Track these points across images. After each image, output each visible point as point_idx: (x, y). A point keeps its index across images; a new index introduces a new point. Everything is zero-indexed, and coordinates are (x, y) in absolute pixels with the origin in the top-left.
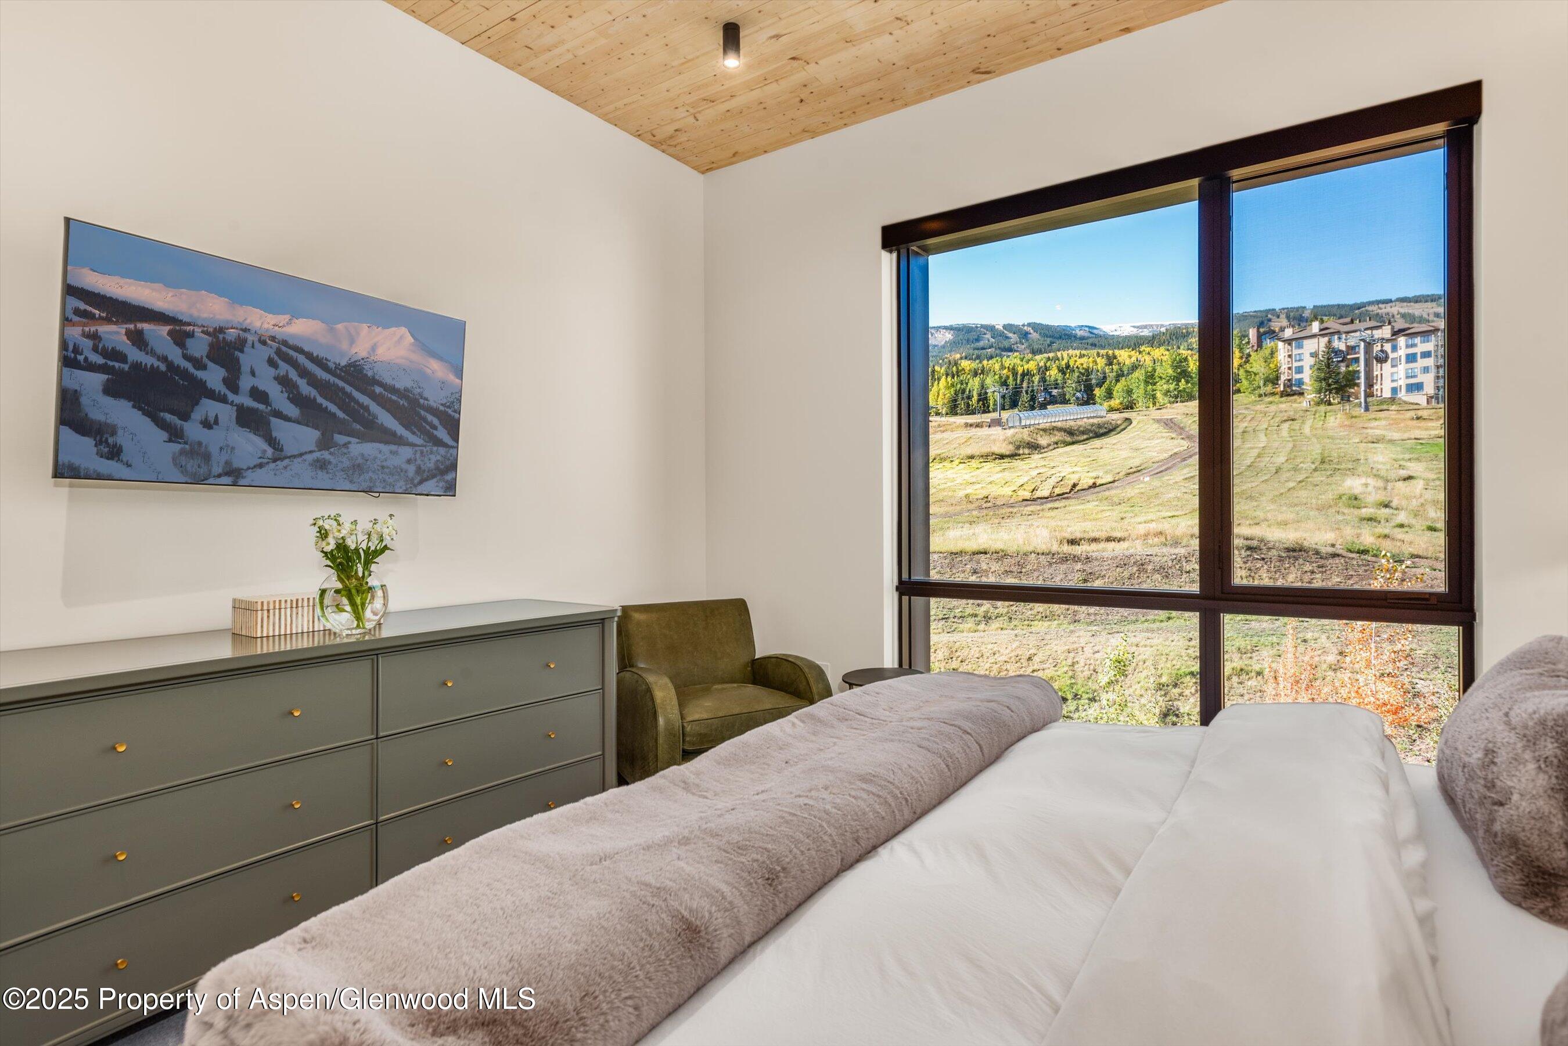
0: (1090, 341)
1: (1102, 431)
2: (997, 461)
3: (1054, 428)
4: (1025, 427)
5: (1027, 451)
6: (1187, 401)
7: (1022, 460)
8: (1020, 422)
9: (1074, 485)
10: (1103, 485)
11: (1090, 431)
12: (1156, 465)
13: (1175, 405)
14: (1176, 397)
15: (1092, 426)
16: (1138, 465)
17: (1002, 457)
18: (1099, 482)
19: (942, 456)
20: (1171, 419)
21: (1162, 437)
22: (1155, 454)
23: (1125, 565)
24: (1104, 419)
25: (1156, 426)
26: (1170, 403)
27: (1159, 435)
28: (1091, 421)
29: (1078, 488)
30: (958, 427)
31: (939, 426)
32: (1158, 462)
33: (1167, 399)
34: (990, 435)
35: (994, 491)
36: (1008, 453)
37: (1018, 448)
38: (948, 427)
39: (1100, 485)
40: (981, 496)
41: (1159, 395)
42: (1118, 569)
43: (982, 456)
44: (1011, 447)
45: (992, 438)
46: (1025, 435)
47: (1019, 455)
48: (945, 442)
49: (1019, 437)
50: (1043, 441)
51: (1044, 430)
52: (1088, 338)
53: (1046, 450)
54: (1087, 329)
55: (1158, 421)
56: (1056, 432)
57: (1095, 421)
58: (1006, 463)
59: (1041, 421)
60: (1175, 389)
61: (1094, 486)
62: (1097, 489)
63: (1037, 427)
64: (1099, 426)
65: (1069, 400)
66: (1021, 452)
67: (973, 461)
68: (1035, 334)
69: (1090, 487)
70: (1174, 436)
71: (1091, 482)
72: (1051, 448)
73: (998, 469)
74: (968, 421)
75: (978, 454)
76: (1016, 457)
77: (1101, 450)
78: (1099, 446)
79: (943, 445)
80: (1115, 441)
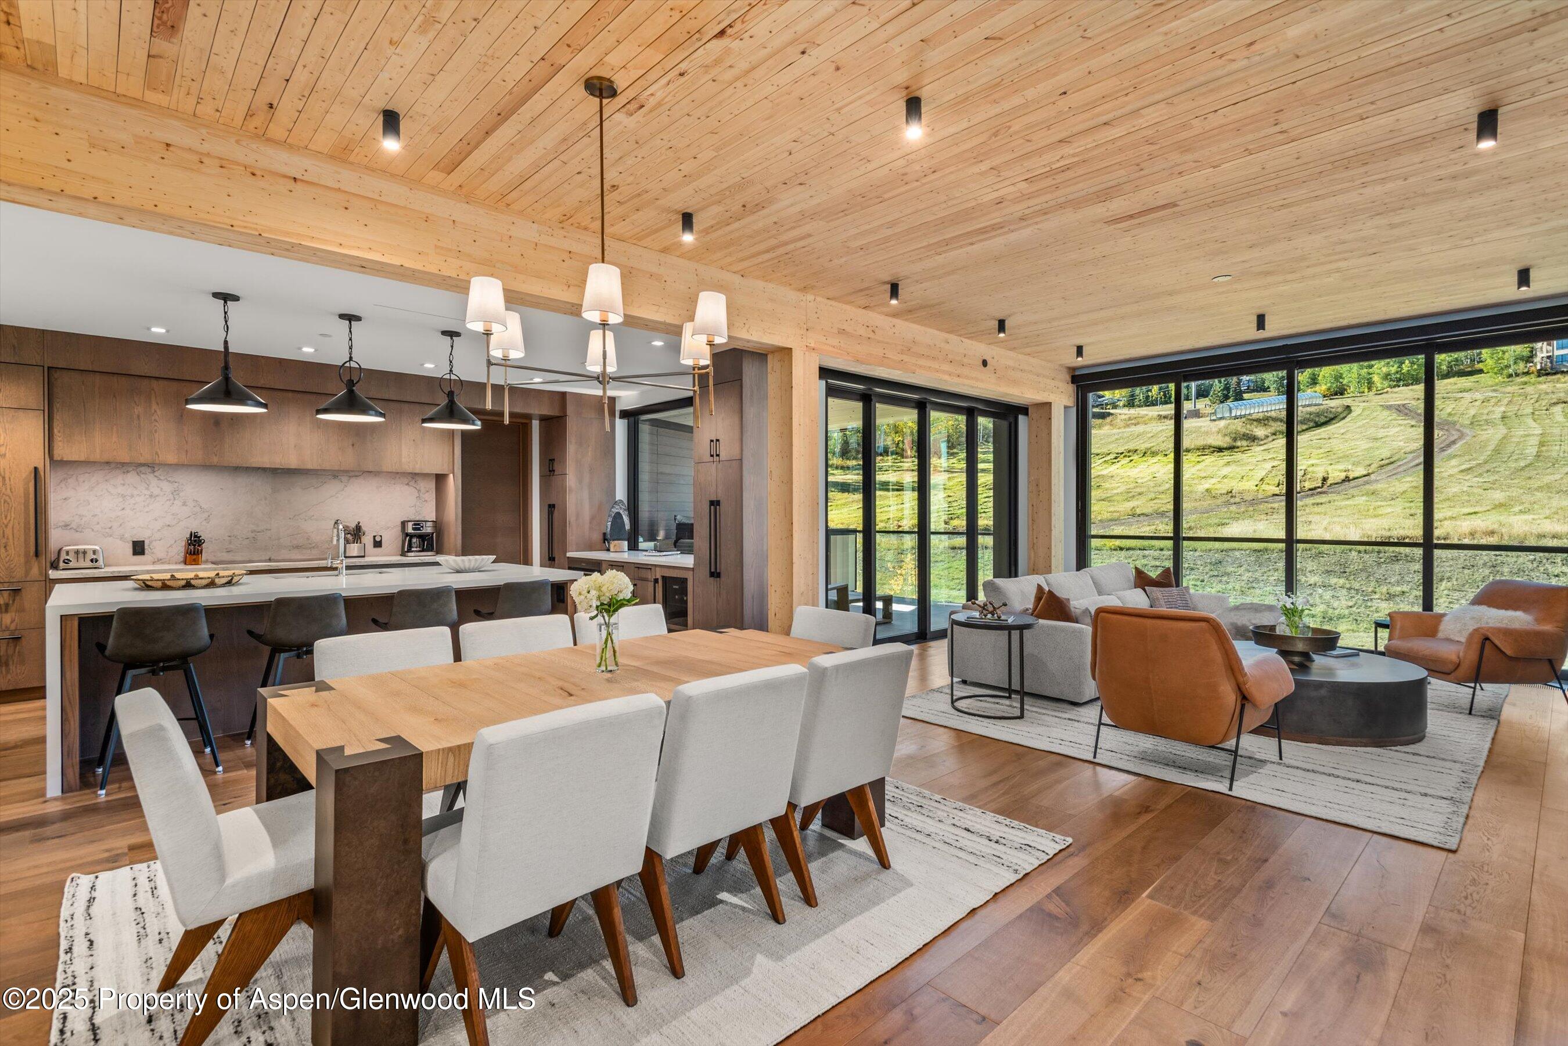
1: (1323, 419)
2: (1215, 453)
3: (1267, 419)
4: (1236, 418)
5: (1244, 443)
6: (1412, 384)
7: (1243, 452)
8: (1231, 413)
9: (1325, 479)
10: (1357, 478)
11: (1309, 420)
12: (1410, 456)
13: (1396, 389)
14: (1399, 380)
15: (1310, 414)
16: (1389, 456)
17: (1220, 450)
18: (1351, 475)
19: (1153, 449)
20: (1404, 405)
21: (1400, 425)
22: (1401, 443)
23: (1473, 566)
24: (1322, 407)
25: (1386, 413)
26: (1391, 387)
27: (1395, 422)
28: (1308, 409)
29: (1329, 482)
30: (1151, 419)
31: (1130, 419)
32: (1411, 452)
33: (1386, 383)
34: (1201, 427)
35: (1237, 486)
36: (1225, 446)
37: (1235, 440)
38: (1140, 420)
39: (1354, 479)
40: (1225, 491)
41: (1376, 378)
42: (1466, 571)
43: (1198, 449)
44: (1228, 439)
45: (1203, 429)
46: (1238, 426)
47: (1238, 447)
48: (1150, 435)
49: (1232, 428)
50: (1260, 432)
51: (1258, 420)
53: (1265, 441)
55: (1389, 408)
56: (1271, 423)
57: (1312, 409)
58: (1227, 457)
59: (1252, 412)
60: (1397, 372)
61: (1347, 479)
62: (1352, 483)
63: (1250, 417)
64: (1318, 415)
65: (1269, 388)
66: (1239, 444)
67: (1190, 454)
69: (1344, 481)
70: (1413, 423)
71: (1343, 475)
72: (1270, 439)
73: (1222, 462)
74: (1161, 413)
75: (1193, 447)
76: (1236, 450)
77: (1331, 441)
78: (1327, 437)
79: (1149, 438)
80: (1342, 431)
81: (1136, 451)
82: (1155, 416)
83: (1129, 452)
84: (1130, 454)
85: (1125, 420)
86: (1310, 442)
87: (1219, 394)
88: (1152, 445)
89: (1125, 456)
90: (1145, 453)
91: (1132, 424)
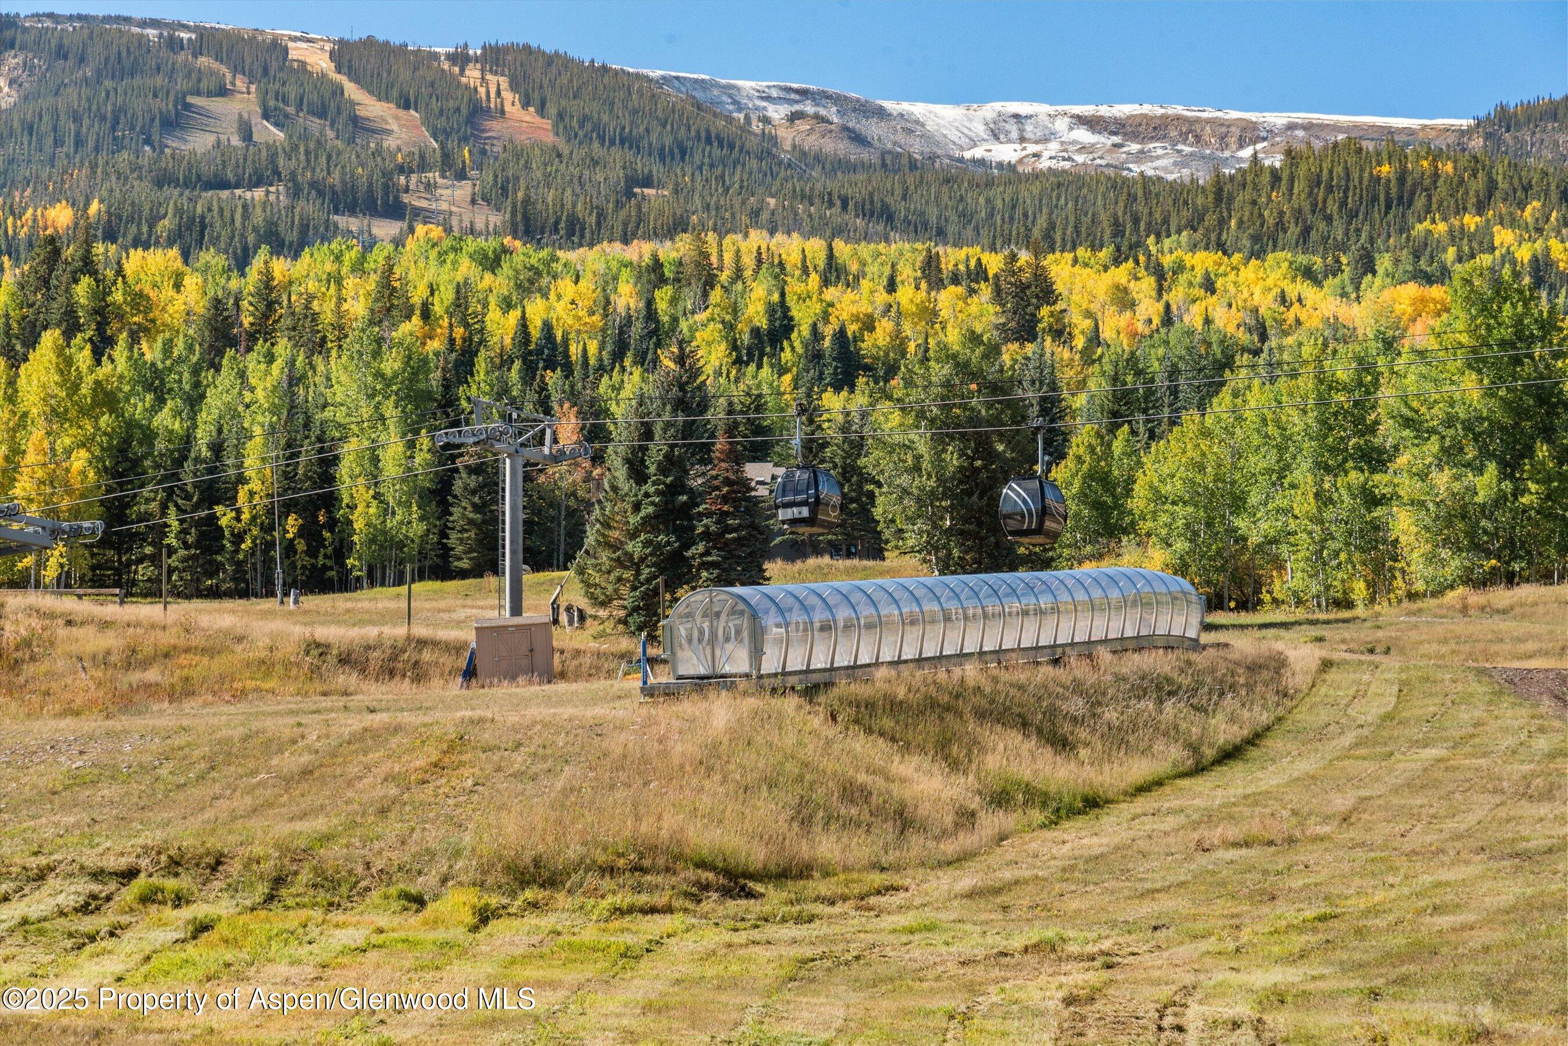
0: (857, 187)
2: (710, 903)
8: (757, 653)
19: (333, 854)
30: (265, 666)
31: (133, 658)
34: (596, 729)
38: (201, 667)
45: (615, 744)
48: (290, 762)
52: (842, 165)
54: (831, 113)
68: (530, 116)
74: (324, 633)
75: (573, 852)
76: (823, 887)
77: (1303, 855)
78: (1276, 830)
79: (288, 781)
80: (1342, 802)
81: (217, 863)
82: (289, 650)
83: (175, 865)
84: (184, 882)
85: (104, 660)
86: (1203, 860)
87: (635, 548)
88: (319, 824)
89: (147, 899)
90: (279, 881)
91: (151, 690)
